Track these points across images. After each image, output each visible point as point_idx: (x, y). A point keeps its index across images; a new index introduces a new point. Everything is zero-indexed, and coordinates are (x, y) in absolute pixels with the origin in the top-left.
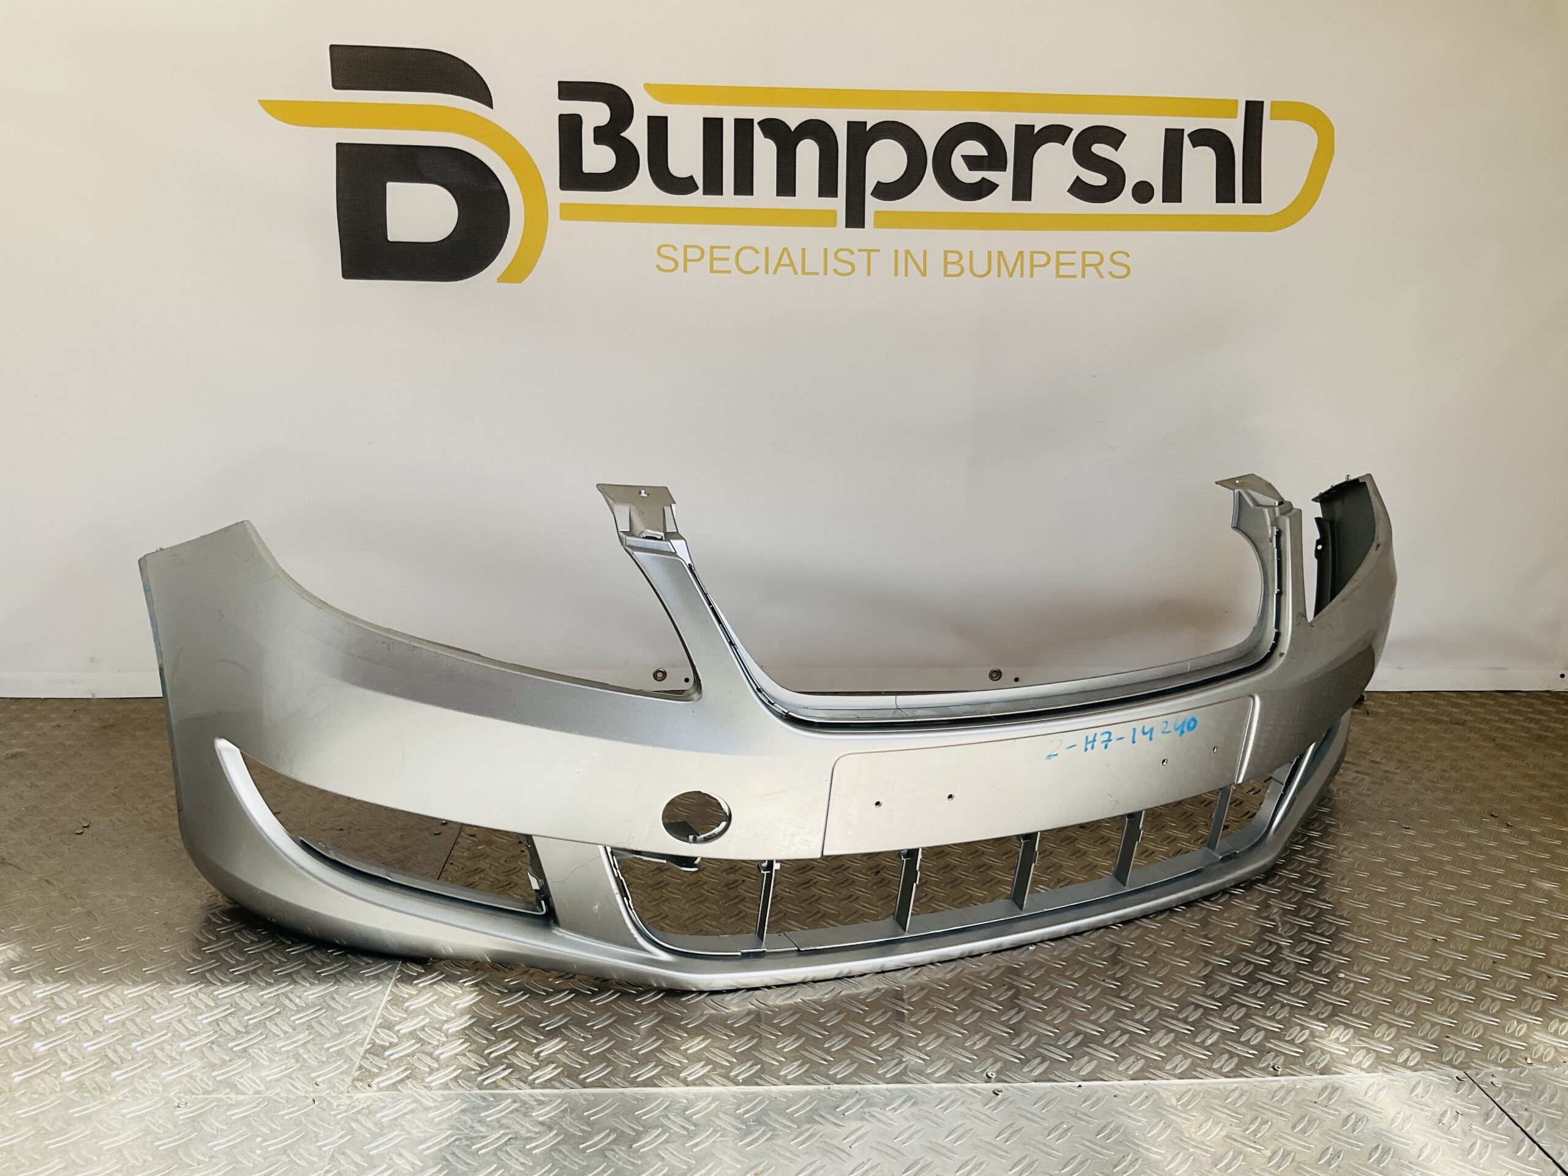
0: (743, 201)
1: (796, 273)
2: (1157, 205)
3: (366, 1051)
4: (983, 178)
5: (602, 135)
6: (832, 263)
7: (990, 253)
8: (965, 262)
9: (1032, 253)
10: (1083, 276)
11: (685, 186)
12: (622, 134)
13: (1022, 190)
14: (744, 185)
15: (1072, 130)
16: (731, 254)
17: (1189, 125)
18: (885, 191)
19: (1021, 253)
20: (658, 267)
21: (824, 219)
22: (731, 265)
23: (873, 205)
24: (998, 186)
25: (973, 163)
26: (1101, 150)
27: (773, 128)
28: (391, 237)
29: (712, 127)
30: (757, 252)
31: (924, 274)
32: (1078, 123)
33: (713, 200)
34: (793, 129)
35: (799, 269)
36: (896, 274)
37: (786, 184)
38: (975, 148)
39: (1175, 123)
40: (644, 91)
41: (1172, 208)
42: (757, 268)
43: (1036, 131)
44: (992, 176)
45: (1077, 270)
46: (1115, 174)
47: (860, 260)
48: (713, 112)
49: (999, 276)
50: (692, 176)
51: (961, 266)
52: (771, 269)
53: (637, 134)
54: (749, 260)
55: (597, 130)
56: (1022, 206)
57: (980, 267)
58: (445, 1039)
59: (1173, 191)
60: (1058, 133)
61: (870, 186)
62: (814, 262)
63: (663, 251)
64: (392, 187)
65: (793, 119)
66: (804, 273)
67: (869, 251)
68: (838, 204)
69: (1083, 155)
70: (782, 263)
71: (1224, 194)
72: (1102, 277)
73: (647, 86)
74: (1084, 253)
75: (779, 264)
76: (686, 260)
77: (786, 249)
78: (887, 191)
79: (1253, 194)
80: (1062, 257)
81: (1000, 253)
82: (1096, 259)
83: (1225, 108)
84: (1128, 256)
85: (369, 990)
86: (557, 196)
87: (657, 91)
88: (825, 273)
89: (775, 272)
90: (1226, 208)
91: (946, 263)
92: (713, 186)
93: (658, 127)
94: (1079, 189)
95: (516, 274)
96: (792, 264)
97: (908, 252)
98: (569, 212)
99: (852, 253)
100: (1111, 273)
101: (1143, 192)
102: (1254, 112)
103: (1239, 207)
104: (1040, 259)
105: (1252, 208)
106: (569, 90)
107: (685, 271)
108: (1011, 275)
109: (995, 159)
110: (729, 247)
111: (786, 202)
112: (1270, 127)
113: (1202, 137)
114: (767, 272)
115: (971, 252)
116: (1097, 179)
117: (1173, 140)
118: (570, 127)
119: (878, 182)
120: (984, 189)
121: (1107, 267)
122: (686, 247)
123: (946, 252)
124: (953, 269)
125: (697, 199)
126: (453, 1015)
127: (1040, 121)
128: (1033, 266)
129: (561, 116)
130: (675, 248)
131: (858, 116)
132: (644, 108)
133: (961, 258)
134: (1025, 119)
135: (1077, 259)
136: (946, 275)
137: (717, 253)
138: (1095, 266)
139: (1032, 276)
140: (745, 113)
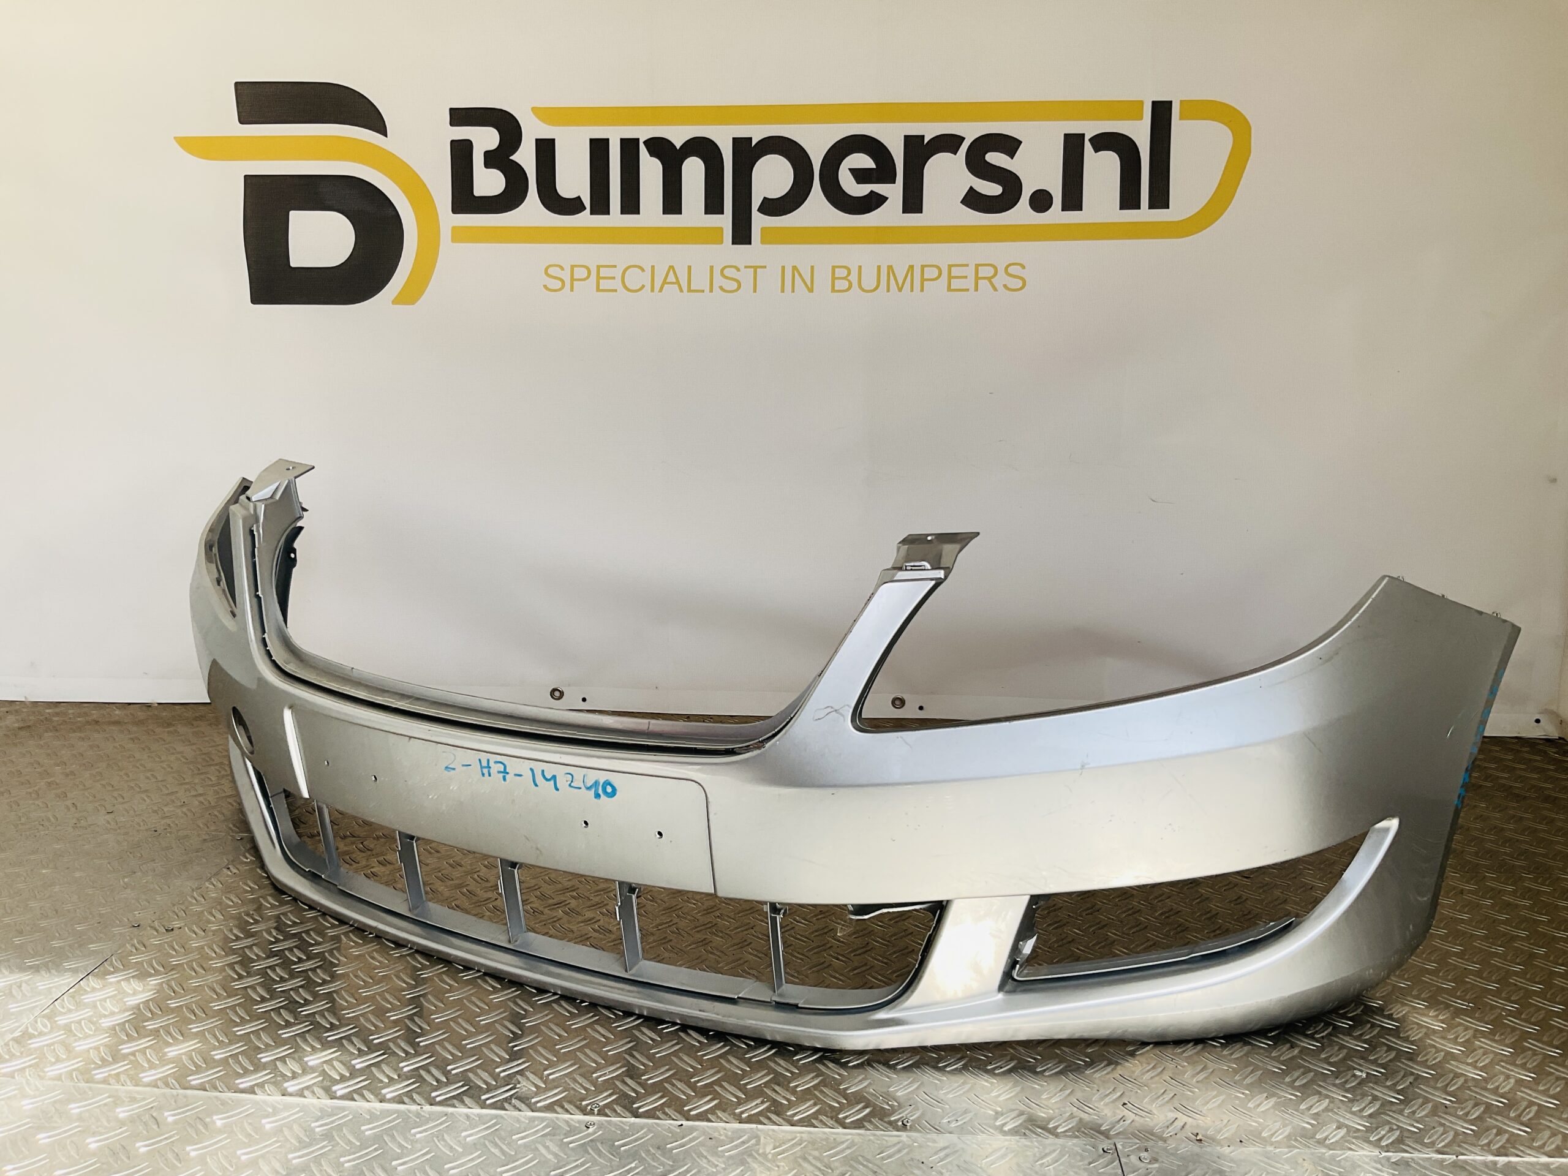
0: (630, 220)
1: (681, 291)
2: (1056, 214)
3: (14, 1039)
4: (872, 191)
5: (493, 159)
6: (718, 280)
7: (879, 267)
8: (854, 277)
9: (923, 267)
10: (976, 289)
11: (573, 206)
12: (511, 158)
13: (913, 202)
14: (631, 205)
15: (964, 139)
16: (617, 273)
17: (1090, 129)
18: (772, 207)
19: (911, 267)
20: (545, 286)
21: (711, 236)
22: (617, 284)
23: (759, 221)
24: (887, 198)
25: (861, 175)
26: (995, 158)
27: (659, 147)
28: (293, 264)
29: (599, 148)
30: (643, 270)
31: (811, 290)
32: (971, 132)
33: (600, 220)
34: (678, 148)
35: (685, 288)
36: (783, 291)
37: (672, 203)
38: (862, 161)
39: (1074, 128)
40: (531, 113)
41: (1072, 216)
42: (643, 286)
43: (926, 142)
44: (880, 188)
45: (970, 283)
46: (1011, 184)
47: (746, 277)
48: (599, 133)
49: (888, 290)
50: (579, 197)
51: (849, 281)
52: (657, 286)
53: (526, 157)
54: (635, 279)
55: (487, 154)
56: (913, 219)
57: (869, 282)
58: (91, 1033)
59: (1073, 199)
60: (949, 143)
61: (756, 203)
62: (700, 281)
63: (551, 271)
64: (294, 215)
65: (678, 137)
66: (690, 290)
67: (755, 268)
68: (725, 221)
69: (977, 164)
70: (667, 281)
71: (1129, 200)
72: (995, 289)
73: (535, 110)
74: (977, 266)
75: (665, 282)
76: (573, 279)
77: (672, 267)
78: (773, 207)
79: (1160, 199)
80: (955, 271)
81: (890, 268)
82: (989, 272)
83: (1130, 109)
84: (1023, 267)
85: (58, 982)
86: (449, 220)
87: (544, 114)
88: (711, 291)
89: (661, 290)
90: (1130, 215)
91: (834, 278)
92: (600, 205)
93: (546, 149)
94: (973, 200)
95: (409, 296)
96: (678, 282)
97: (795, 268)
98: (460, 235)
99: (738, 270)
100: (1005, 286)
101: (1041, 201)
102: (1161, 113)
103: (1145, 214)
104: (931, 273)
105: (1159, 215)
106: (460, 117)
107: (572, 290)
108: (900, 290)
109: (884, 171)
110: (615, 266)
111: (672, 220)
112: (1179, 128)
113: (1103, 142)
114: (652, 290)
115: (860, 267)
116: (992, 189)
117: (1073, 146)
118: (461, 152)
119: (765, 198)
120: (874, 202)
121: (1000, 280)
122: (573, 267)
123: (834, 268)
124: (841, 285)
125: (585, 219)
126: (117, 1010)
127: (930, 131)
128: (923, 280)
129: (452, 142)
130: (562, 268)
131: (742, 132)
132: (532, 131)
133: (849, 274)
134: (914, 130)
135: (970, 272)
136: (833, 290)
137: (603, 272)
138: (989, 279)
139: (922, 290)
140: (630, 133)
